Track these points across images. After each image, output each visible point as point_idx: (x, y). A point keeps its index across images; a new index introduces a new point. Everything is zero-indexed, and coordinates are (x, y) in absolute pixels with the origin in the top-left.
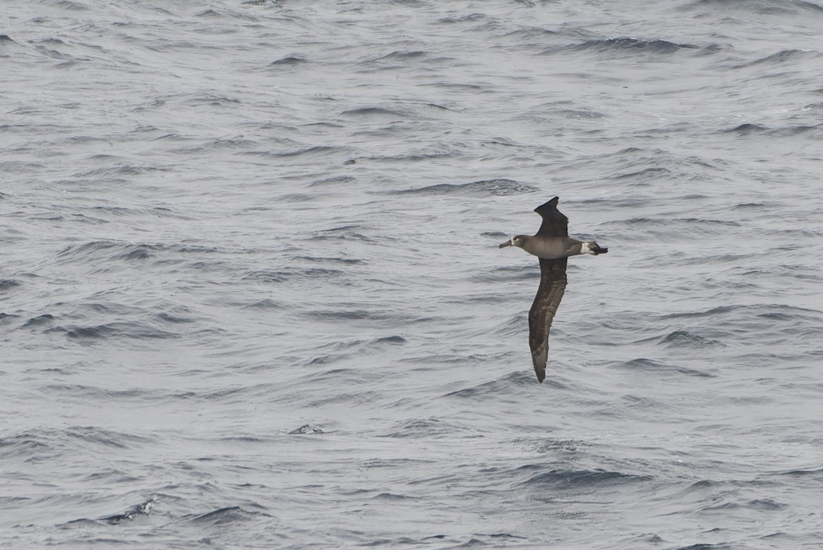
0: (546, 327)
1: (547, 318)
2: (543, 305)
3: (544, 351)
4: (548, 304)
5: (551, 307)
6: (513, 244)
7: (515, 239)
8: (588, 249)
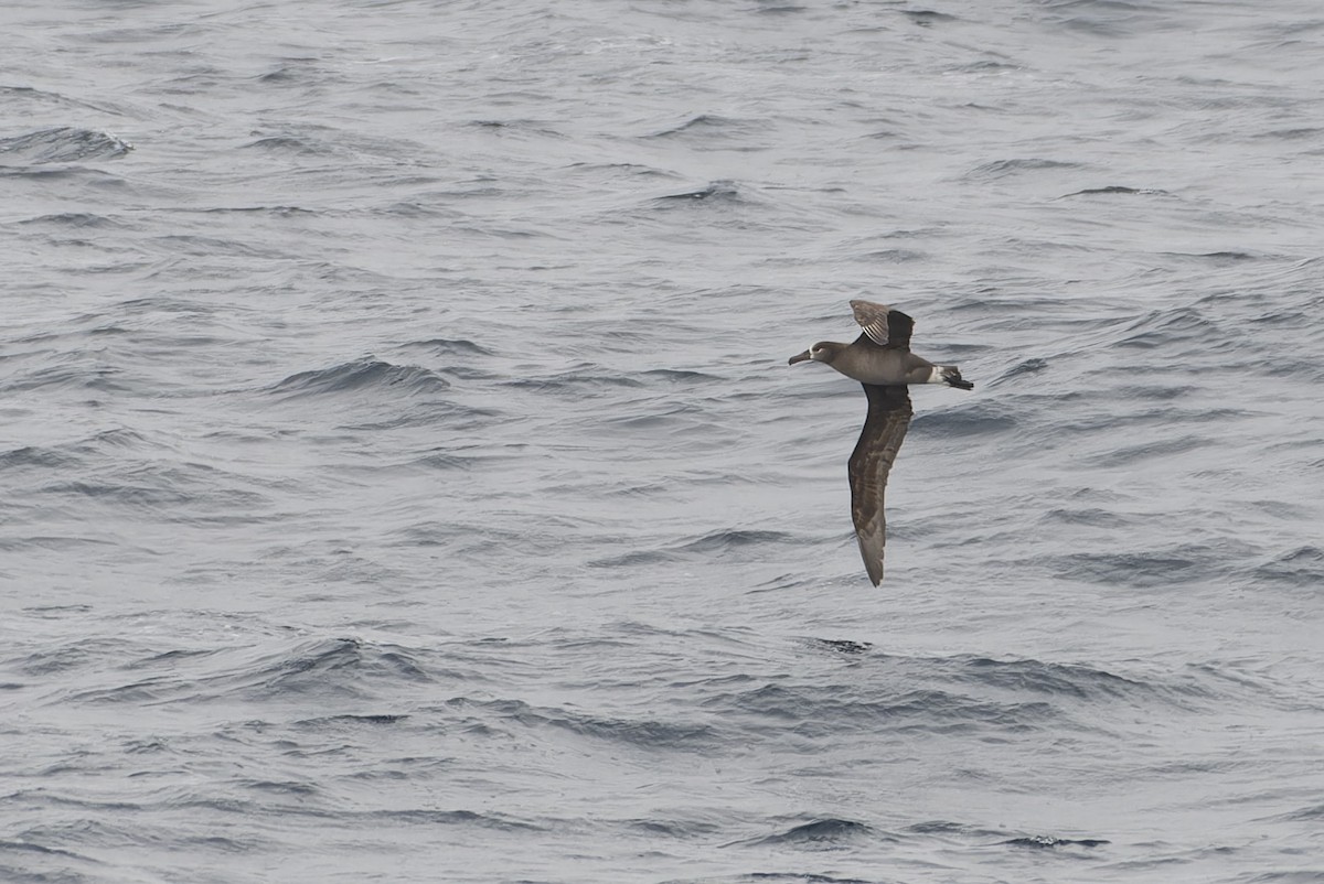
0: (879, 486)
1: (879, 472)
2: (871, 450)
3: (879, 528)
4: (881, 448)
5: (885, 453)
6: (812, 357)
7: (815, 349)
8: (940, 378)
